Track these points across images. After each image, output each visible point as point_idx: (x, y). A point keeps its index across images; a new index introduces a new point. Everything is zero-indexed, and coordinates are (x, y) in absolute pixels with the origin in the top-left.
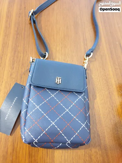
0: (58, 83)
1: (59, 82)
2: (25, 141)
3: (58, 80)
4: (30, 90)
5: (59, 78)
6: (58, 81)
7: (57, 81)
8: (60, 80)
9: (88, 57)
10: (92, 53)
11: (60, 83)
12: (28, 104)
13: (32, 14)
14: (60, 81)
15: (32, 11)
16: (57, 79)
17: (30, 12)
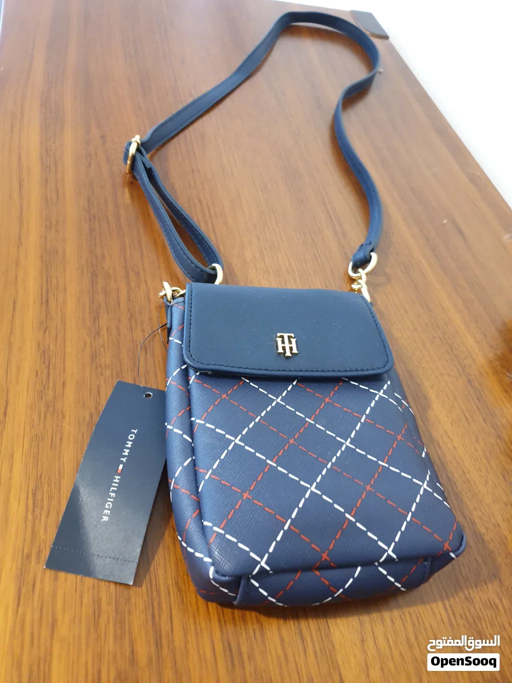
0: (288, 354)
1: (291, 349)
2: (217, 572)
3: (283, 342)
4: (188, 392)
5: (286, 336)
6: (287, 345)
7: (284, 348)
8: (290, 342)
9: (364, 269)
10: (373, 254)
11: (295, 351)
12: (192, 437)
13: (138, 150)
14: (294, 345)
15: (136, 139)
16: (279, 340)
17: (130, 144)
